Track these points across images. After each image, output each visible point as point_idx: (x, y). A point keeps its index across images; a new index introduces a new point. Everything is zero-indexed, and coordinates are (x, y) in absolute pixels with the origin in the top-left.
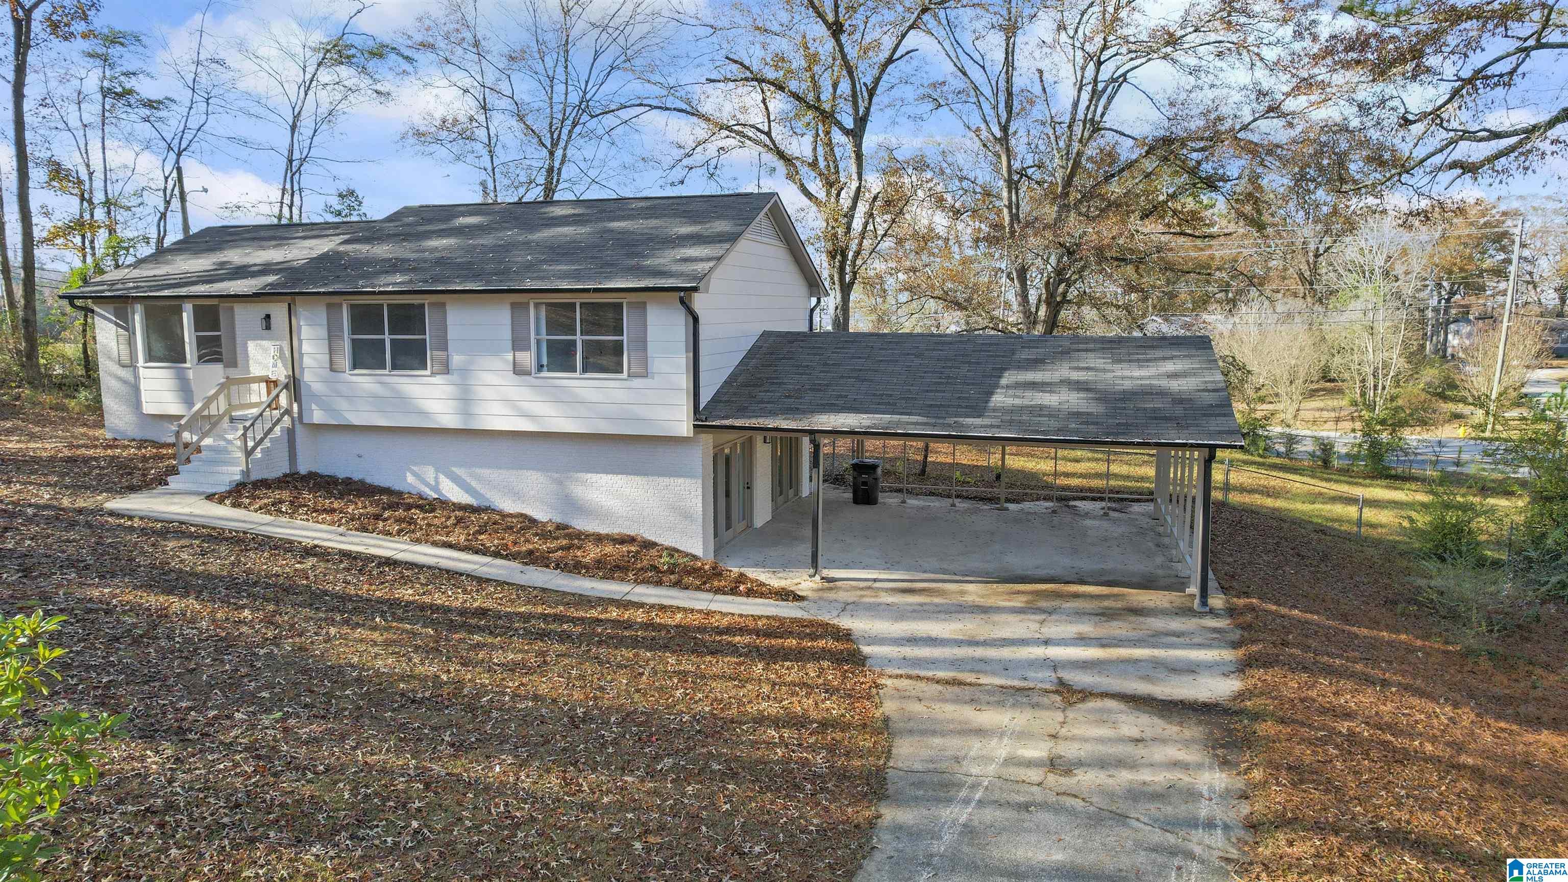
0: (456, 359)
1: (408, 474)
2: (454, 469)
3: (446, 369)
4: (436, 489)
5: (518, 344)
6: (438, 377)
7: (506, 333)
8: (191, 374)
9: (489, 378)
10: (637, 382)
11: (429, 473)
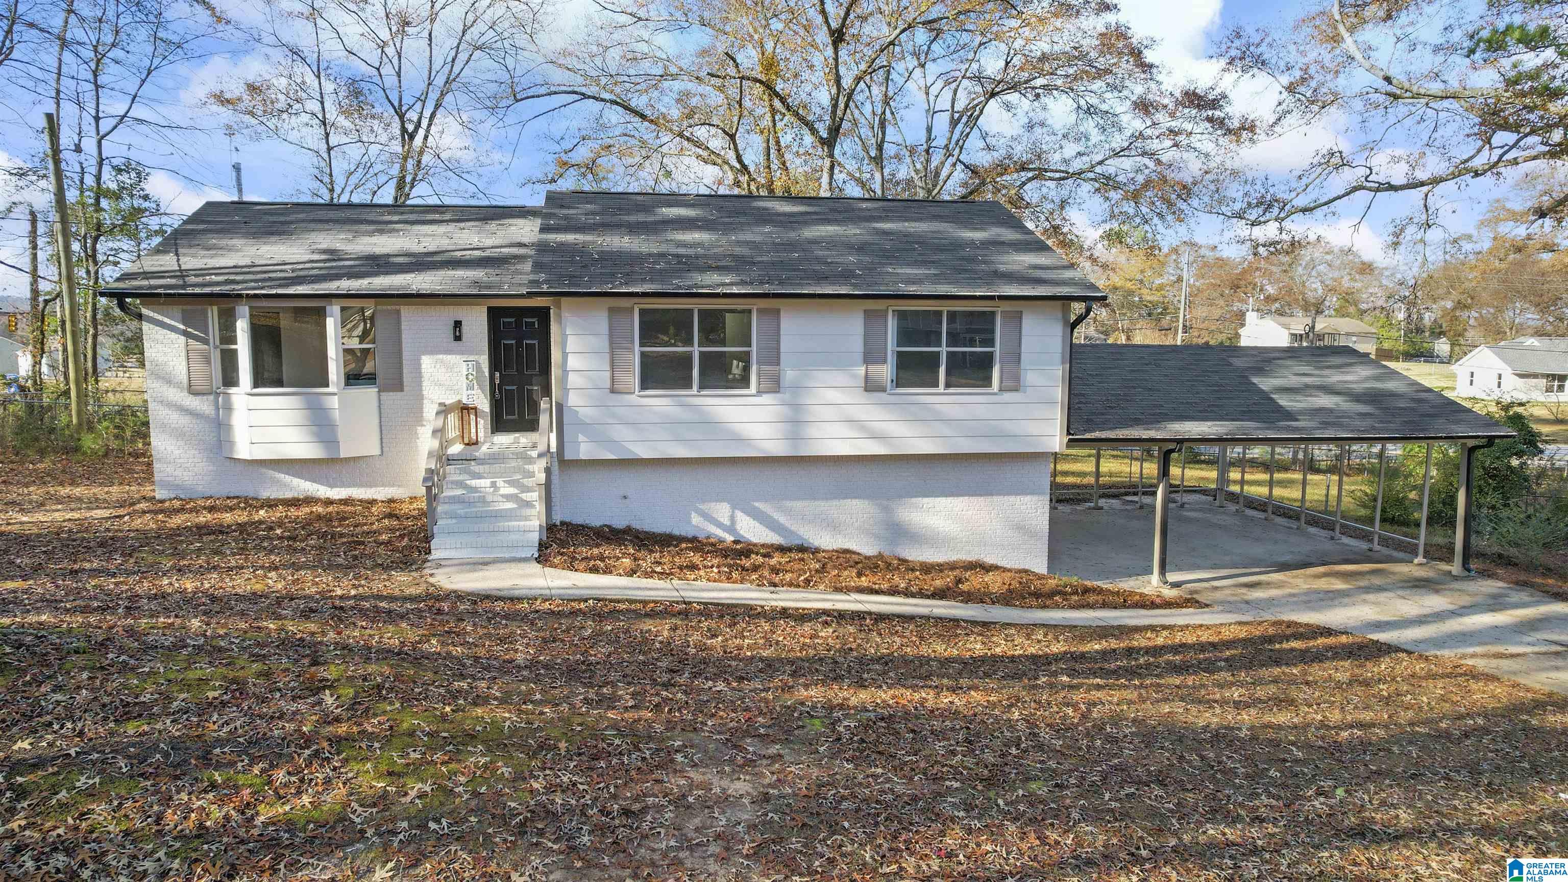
0: (789, 375)
1: (693, 515)
2: (757, 504)
3: (774, 385)
4: (731, 529)
5: (871, 356)
6: (765, 396)
7: (857, 344)
8: (334, 403)
9: (832, 395)
10: (1008, 396)
11: (722, 512)
